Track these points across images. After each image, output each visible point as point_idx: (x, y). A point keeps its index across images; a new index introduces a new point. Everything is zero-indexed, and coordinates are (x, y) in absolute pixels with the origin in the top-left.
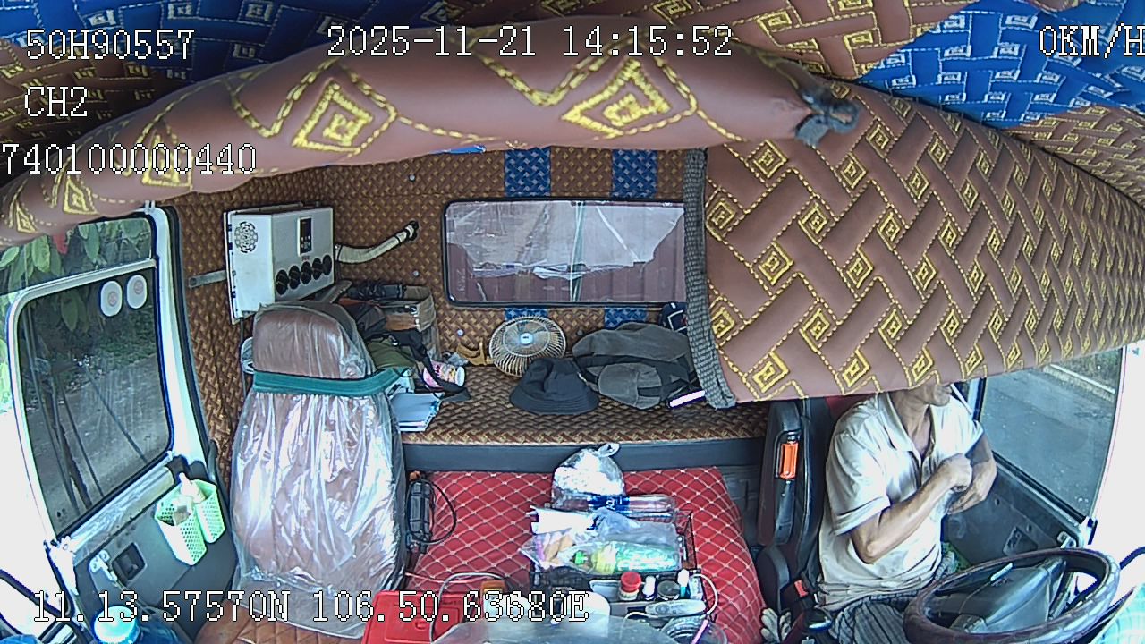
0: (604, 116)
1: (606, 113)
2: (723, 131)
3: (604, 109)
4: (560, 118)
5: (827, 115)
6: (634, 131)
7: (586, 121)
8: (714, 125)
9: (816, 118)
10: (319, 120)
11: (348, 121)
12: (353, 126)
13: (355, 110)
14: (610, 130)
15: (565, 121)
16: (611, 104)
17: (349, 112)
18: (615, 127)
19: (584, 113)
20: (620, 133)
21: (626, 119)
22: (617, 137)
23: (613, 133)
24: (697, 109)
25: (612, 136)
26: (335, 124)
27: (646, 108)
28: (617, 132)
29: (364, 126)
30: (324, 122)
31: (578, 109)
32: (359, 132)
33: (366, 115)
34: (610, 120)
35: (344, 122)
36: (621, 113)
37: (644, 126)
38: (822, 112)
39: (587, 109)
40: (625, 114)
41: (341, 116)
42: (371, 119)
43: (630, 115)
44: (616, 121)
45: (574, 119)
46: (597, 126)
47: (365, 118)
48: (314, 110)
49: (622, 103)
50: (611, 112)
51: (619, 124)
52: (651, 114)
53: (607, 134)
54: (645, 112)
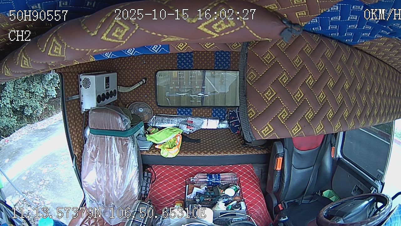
0: (212, 28)
1: (213, 27)
2: (255, 35)
3: (212, 25)
4: (196, 28)
5: (291, 28)
6: (223, 34)
7: (205, 30)
8: (251, 31)
9: (288, 29)
10: (111, 29)
11: (121, 30)
12: (123, 32)
13: (124, 25)
14: (215, 34)
15: (199, 29)
16: (215, 24)
17: (121, 26)
18: (216, 33)
19: (206, 27)
20: (218, 35)
21: (220, 29)
22: (217, 37)
23: (216, 35)
24: (245, 26)
25: (215, 37)
26: (116, 31)
27: (227, 25)
28: (217, 35)
29: (127, 31)
30: (113, 30)
31: (203, 25)
32: (125, 34)
33: (127, 27)
34: (214, 30)
35: (120, 30)
36: (218, 27)
37: (227, 32)
38: (290, 27)
39: (206, 25)
40: (220, 27)
41: (119, 28)
42: (129, 29)
43: (222, 28)
44: (217, 30)
45: (201, 29)
46: (210, 32)
47: (127, 28)
48: (109, 25)
49: (219, 23)
50: (215, 26)
51: (218, 31)
52: (229, 27)
53: (213, 36)
54: (227, 26)
